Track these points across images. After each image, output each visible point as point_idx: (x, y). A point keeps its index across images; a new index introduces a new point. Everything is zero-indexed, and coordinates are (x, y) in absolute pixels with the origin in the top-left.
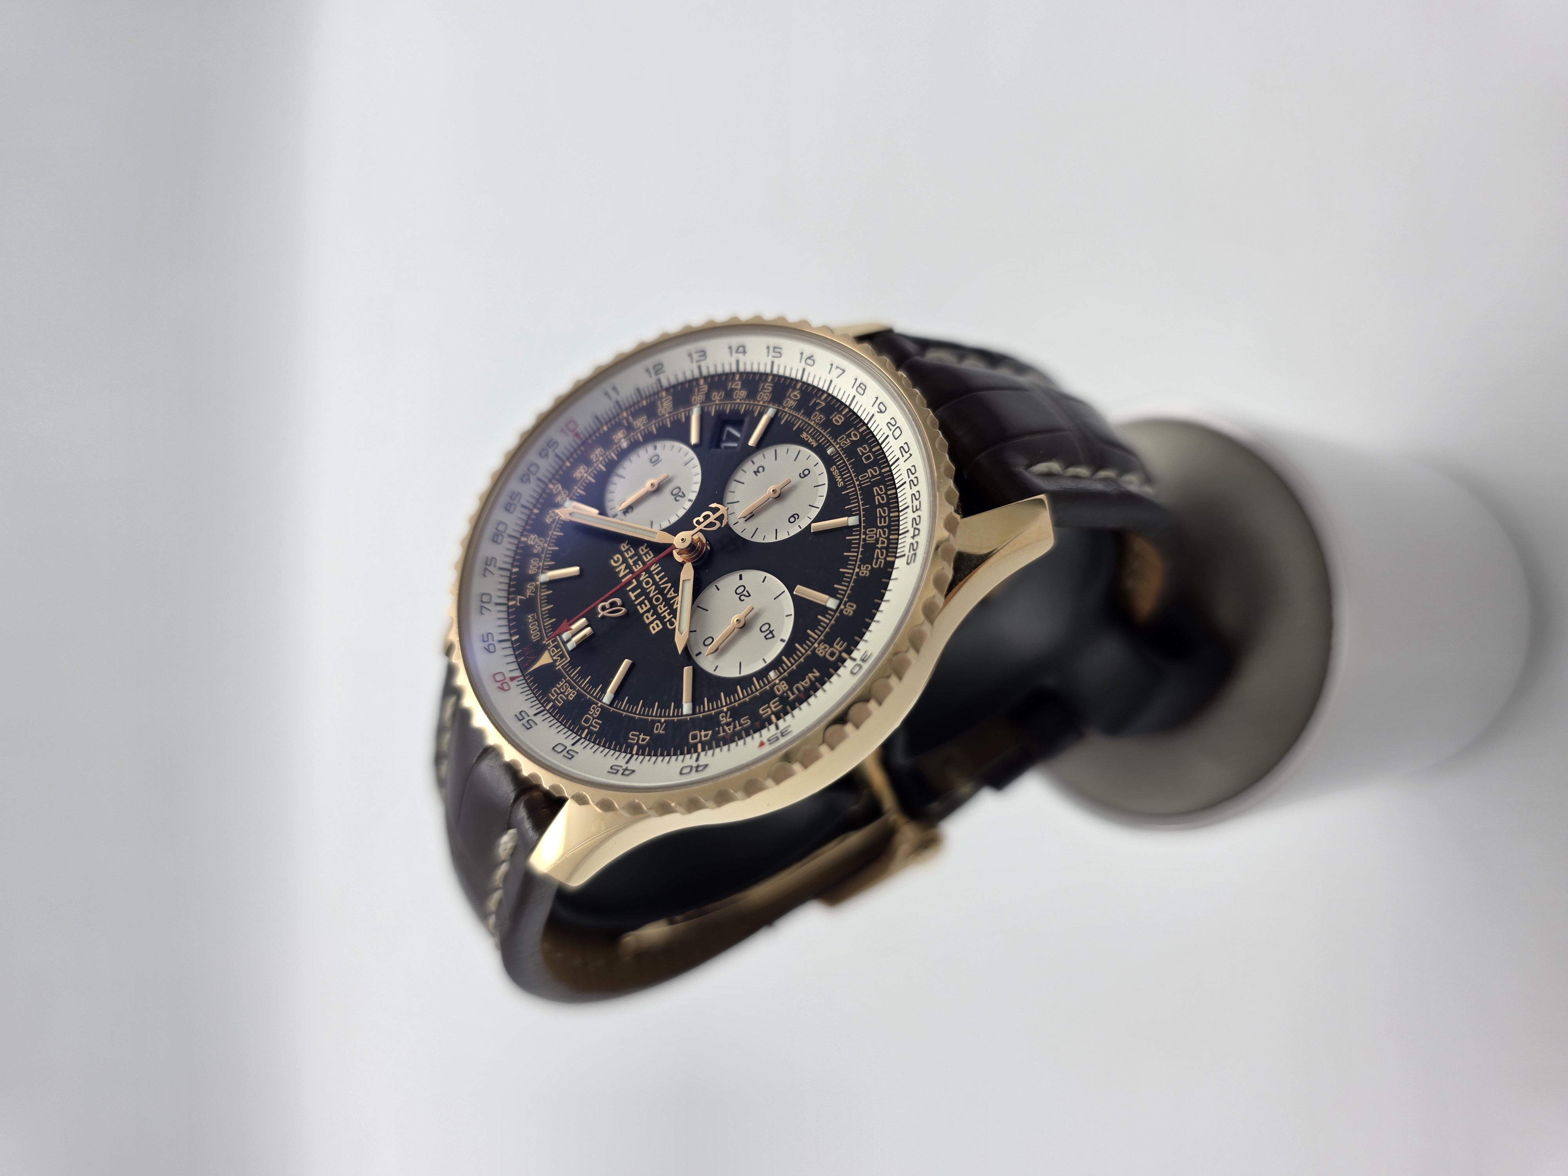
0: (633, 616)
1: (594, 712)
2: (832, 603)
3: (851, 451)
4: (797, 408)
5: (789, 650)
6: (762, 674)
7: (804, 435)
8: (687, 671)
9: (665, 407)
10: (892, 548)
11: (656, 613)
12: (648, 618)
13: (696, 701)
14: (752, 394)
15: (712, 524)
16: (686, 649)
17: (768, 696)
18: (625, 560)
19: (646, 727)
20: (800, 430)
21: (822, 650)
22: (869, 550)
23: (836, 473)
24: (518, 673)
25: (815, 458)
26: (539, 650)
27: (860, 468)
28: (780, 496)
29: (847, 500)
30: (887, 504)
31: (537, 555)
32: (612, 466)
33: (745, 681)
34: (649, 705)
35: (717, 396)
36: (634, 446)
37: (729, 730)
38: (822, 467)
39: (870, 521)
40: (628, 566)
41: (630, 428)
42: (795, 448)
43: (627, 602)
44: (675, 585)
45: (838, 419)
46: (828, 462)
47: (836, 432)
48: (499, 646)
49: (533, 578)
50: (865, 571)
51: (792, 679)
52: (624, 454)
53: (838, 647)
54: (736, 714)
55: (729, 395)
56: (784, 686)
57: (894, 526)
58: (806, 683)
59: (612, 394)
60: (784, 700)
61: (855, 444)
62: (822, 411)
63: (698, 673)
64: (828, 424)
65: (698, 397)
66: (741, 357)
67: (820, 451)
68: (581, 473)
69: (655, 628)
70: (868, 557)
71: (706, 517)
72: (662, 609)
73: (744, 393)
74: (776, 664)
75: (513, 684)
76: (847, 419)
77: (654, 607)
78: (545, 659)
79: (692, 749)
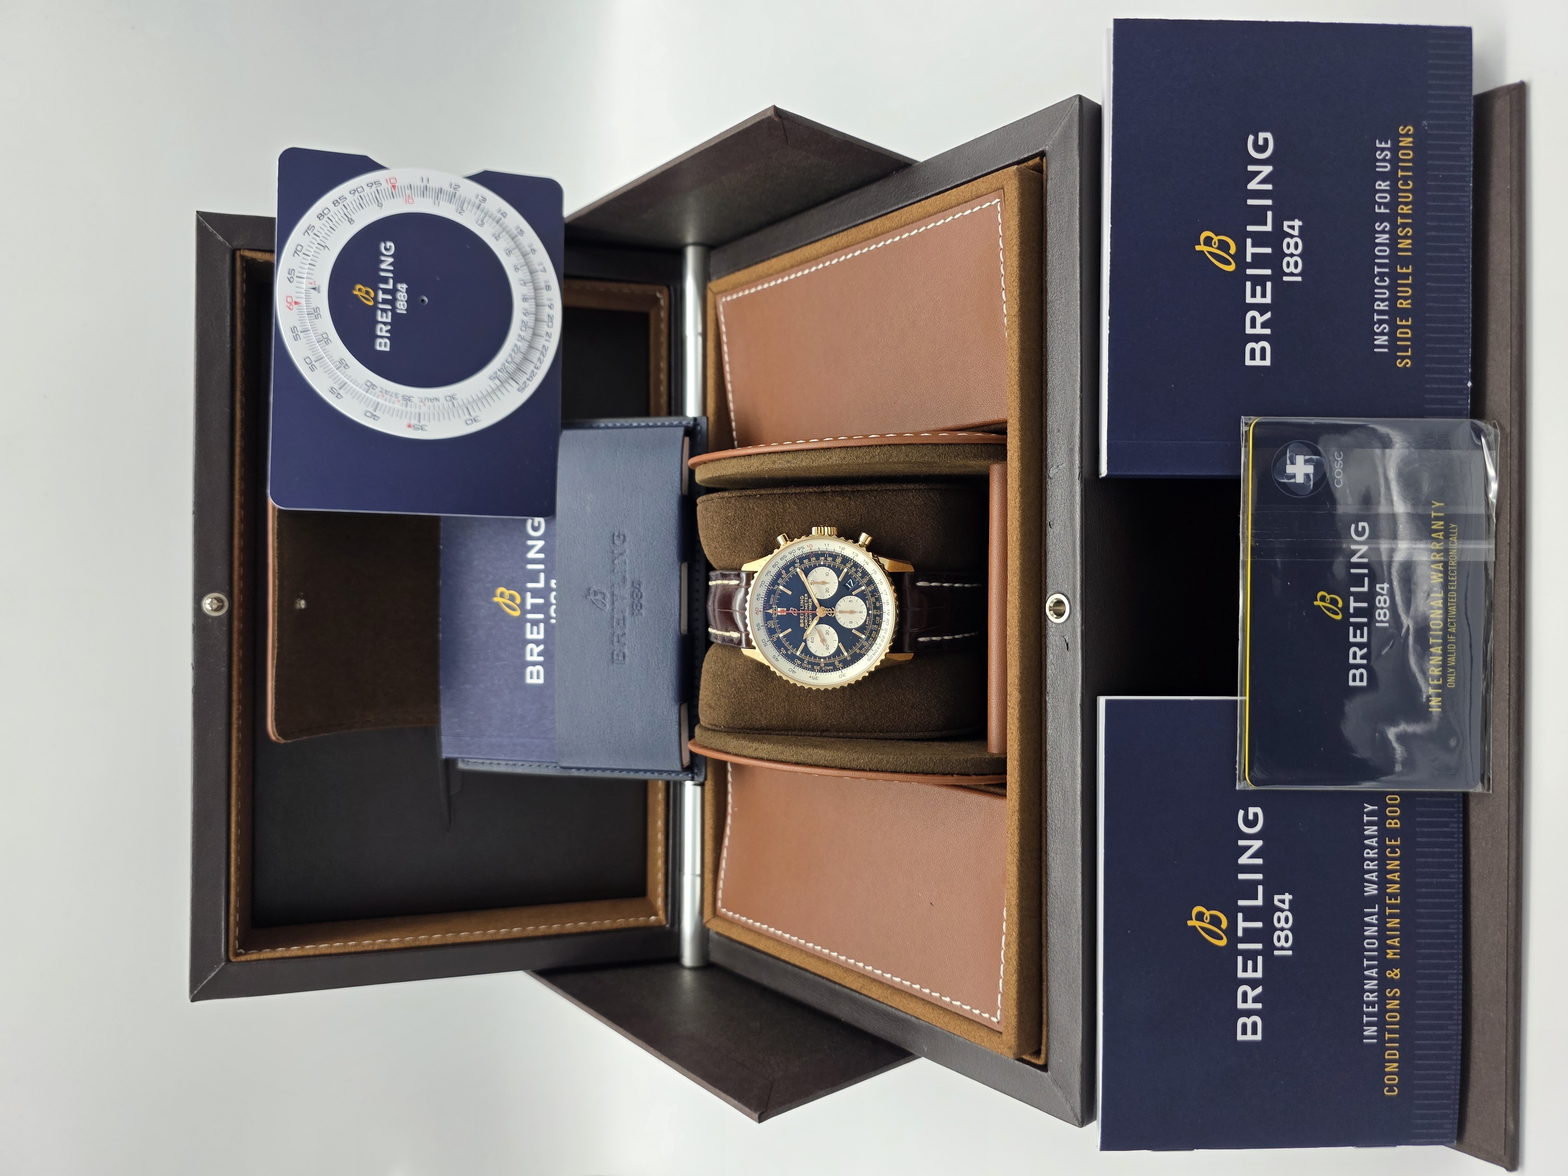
0: (798, 618)
1: (776, 635)
2: (846, 654)
3: (875, 616)
4: (870, 592)
5: (829, 657)
6: (820, 658)
7: (867, 602)
8: (803, 644)
9: (839, 560)
10: (867, 650)
11: (804, 621)
12: (802, 621)
13: (802, 653)
14: (862, 577)
15: (830, 614)
16: (806, 639)
17: (818, 664)
18: (804, 599)
19: (787, 650)
20: (867, 599)
21: (837, 663)
22: (863, 647)
23: (868, 619)
24: (762, 610)
25: (866, 610)
26: (771, 608)
27: (874, 623)
28: (852, 612)
29: (866, 629)
30: (874, 638)
31: (783, 578)
32: (815, 566)
33: (815, 657)
34: (790, 644)
35: (854, 569)
36: (824, 565)
37: (805, 665)
38: (866, 614)
39: (867, 639)
40: (804, 602)
41: (826, 559)
42: (863, 603)
43: (799, 614)
44: (813, 620)
45: (878, 604)
46: (868, 615)
47: (876, 608)
48: (761, 599)
49: (778, 585)
50: (858, 651)
51: (826, 665)
52: (820, 565)
53: (841, 665)
54: (809, 663)
55: (856, 572)
56: (823, 665)
57: (871, 645)
58: (828, 668)
59: (827, 545)
60: (821, 668)
61: (877, 615)
62: (876, 598)
63: (806, 646)
64: (874, 603)
65: (848, 565)
66: (866, 564)
67: (868, 610)
68: (806, 561)
69: (802, 625)
70: (860, 649)
71: (830, 610)
72: (806, 621)
73: (860, 575)
74: (824, 658)
75: (760, 613)
76: (880, 606)
77: (804, 619)
78: (770, 611)
79: (794, 663)
